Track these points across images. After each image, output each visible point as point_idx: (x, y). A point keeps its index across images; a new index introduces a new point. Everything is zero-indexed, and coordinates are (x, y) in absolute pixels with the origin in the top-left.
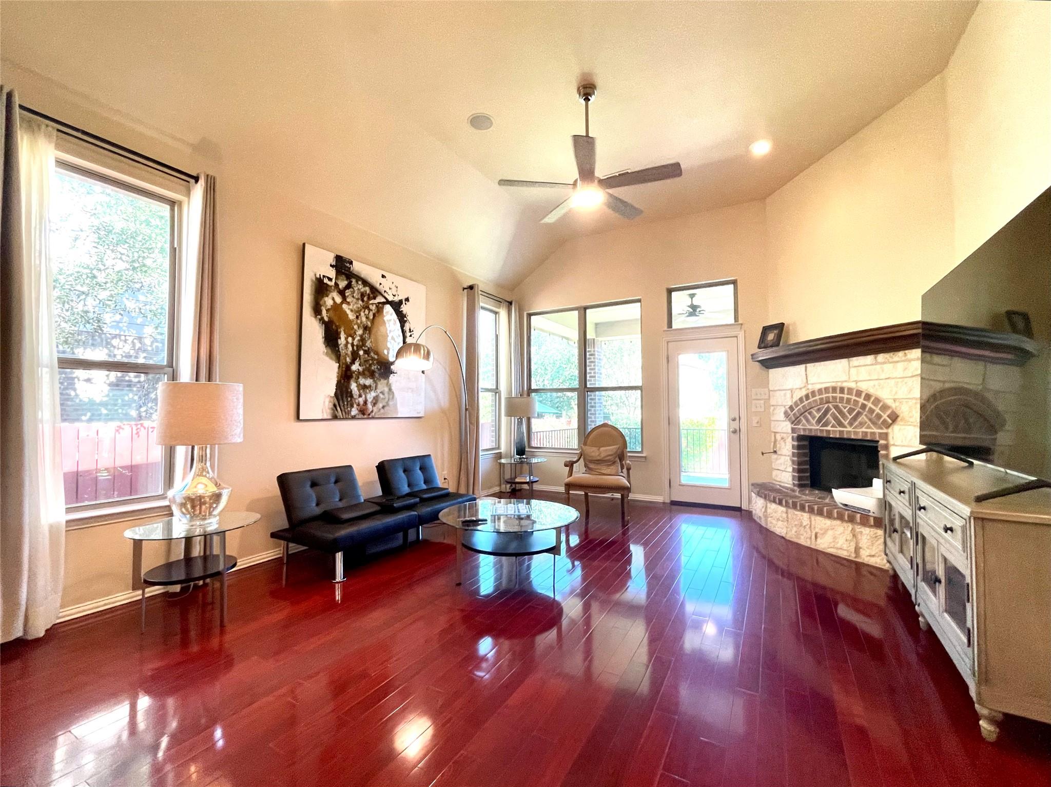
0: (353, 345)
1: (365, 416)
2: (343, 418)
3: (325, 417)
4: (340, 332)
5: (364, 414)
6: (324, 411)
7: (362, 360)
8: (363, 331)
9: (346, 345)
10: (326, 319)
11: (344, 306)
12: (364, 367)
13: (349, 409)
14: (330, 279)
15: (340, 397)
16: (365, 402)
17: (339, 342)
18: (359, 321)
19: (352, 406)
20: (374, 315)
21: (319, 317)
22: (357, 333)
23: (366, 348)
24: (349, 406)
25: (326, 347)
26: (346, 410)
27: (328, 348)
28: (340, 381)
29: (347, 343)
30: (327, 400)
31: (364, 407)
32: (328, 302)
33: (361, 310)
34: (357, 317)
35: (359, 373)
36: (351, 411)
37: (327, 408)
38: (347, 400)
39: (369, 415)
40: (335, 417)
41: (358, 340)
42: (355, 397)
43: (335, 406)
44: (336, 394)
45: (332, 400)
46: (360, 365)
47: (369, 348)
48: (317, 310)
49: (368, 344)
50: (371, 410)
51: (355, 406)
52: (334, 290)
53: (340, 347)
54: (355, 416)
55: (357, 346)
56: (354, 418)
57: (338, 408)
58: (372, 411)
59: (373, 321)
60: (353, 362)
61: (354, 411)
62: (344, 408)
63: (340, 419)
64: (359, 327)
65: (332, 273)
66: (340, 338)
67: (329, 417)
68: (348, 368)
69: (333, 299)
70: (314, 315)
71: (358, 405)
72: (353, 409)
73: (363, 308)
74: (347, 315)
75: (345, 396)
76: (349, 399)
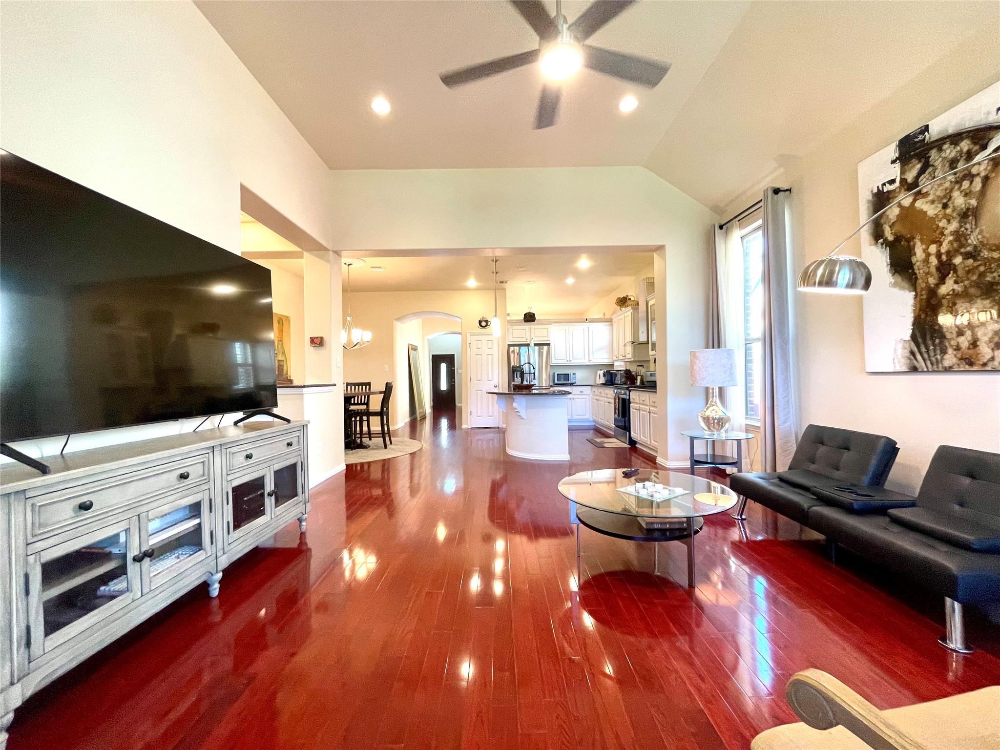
0: (939, 255)
1: (975, 368)
2: (928, 371)
3: (898, 369)
4: (914, 245)
5: (971, 364)
6: (896, 361)
7: (960, 272)
8: (960, 222)
9: (926, 261)
10: (891, 238)
11: (920, 204)
12: (967, 283)
13: (939, 357)
14: (892, 182)
15: (920, 340)
16: (974, 344)
17: (914, 260)
18: (949, 211)
19: (944, 352)
20: (986, 180)
21: (881, 241)
22: (946, 232)
23: (969, 249)
24: (938, 352)
25: (893, 275)
26: (934, 359)
27: (896, 274)
28: (920, 315)
29: (928, 255)
30: (900, 346)
31: (971, 351)
32: (893, 212)
33: (951, 190)
34: (945, 206)
35: (955, 295)
36: (942, 359)
37: (900, 357)
38: (934, 341)
39: (985, 364)
40: (914, 370)
41: (951, 242)
42: (948, 336)
43: (912, 353)
44: (914, 337)
45: (907, 345)
46: (956, 282)
47: (975, 247)
48: (877, 234)
49: (973, 240)
50: (988, 357)
51: (950, 351)
52: (900, 192)
53: (916, 267)
54: (950, 367)
55: (948, 253)
56: (948, 370)
57: (919, 357)
58: (993, 359)
59: (983, 192)
60: (942, 280)
61: (950, 359)
62: (929, 357)
63: (923, 371)
64: (949, 221)
65: (895, 171)
66: (915, 254)
67: (904, 369)
68: (932, 292)
69: (900, 205)
70: (873, 242)
71: (958, 348)
72: (947, 356)
73: (957, 182)
74: (925, 213)
75: (928, 337)
76: (937, 341)
